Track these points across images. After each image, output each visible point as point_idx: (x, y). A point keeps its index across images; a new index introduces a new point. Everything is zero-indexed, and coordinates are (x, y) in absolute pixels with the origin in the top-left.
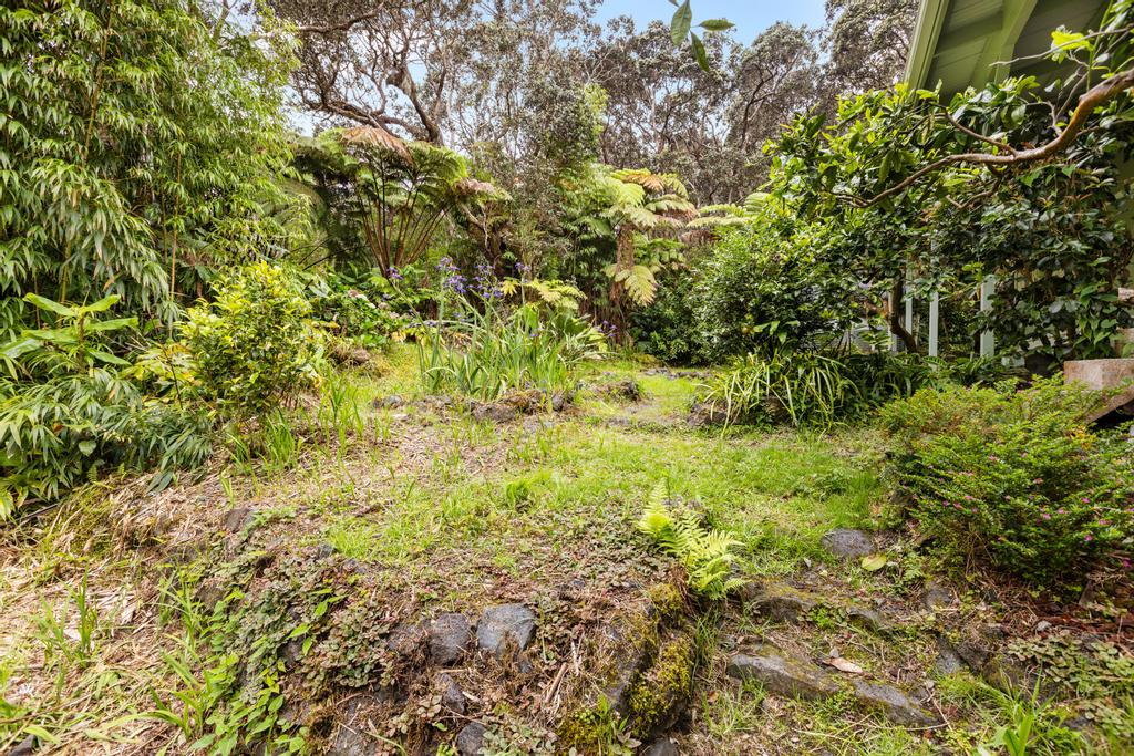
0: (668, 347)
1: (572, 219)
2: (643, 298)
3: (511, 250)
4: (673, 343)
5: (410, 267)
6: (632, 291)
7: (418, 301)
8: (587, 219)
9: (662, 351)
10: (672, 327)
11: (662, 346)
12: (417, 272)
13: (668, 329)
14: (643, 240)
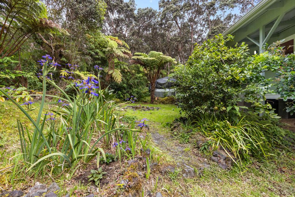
0: (124, 96)
1: (92, 49)
2: (118, 80)
3: (65, 57)
4: (125, 95)
5: (8, 58)
6: (115, 78)
7: (14, 77)
8: (98, 50)
9: (122, 97)
10: (125, 89)
11: (122, 96)
12: (13, 61)
13: (124, 90)
14: (116, 60)
